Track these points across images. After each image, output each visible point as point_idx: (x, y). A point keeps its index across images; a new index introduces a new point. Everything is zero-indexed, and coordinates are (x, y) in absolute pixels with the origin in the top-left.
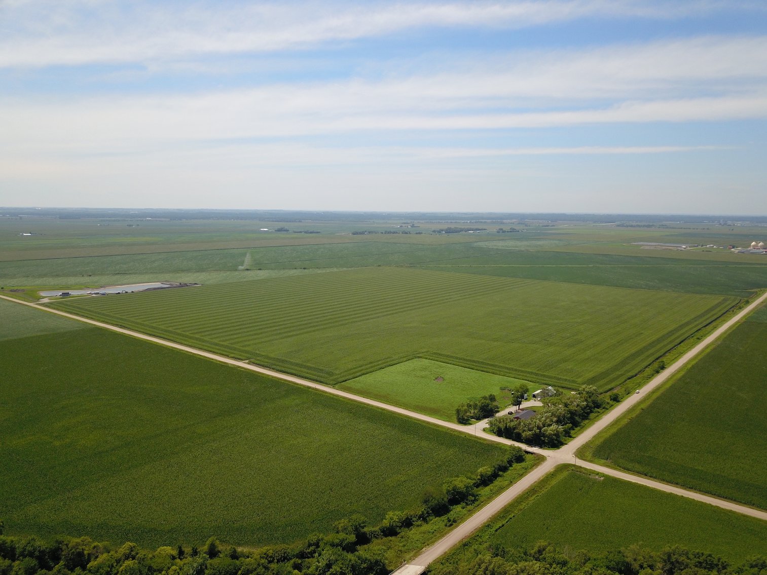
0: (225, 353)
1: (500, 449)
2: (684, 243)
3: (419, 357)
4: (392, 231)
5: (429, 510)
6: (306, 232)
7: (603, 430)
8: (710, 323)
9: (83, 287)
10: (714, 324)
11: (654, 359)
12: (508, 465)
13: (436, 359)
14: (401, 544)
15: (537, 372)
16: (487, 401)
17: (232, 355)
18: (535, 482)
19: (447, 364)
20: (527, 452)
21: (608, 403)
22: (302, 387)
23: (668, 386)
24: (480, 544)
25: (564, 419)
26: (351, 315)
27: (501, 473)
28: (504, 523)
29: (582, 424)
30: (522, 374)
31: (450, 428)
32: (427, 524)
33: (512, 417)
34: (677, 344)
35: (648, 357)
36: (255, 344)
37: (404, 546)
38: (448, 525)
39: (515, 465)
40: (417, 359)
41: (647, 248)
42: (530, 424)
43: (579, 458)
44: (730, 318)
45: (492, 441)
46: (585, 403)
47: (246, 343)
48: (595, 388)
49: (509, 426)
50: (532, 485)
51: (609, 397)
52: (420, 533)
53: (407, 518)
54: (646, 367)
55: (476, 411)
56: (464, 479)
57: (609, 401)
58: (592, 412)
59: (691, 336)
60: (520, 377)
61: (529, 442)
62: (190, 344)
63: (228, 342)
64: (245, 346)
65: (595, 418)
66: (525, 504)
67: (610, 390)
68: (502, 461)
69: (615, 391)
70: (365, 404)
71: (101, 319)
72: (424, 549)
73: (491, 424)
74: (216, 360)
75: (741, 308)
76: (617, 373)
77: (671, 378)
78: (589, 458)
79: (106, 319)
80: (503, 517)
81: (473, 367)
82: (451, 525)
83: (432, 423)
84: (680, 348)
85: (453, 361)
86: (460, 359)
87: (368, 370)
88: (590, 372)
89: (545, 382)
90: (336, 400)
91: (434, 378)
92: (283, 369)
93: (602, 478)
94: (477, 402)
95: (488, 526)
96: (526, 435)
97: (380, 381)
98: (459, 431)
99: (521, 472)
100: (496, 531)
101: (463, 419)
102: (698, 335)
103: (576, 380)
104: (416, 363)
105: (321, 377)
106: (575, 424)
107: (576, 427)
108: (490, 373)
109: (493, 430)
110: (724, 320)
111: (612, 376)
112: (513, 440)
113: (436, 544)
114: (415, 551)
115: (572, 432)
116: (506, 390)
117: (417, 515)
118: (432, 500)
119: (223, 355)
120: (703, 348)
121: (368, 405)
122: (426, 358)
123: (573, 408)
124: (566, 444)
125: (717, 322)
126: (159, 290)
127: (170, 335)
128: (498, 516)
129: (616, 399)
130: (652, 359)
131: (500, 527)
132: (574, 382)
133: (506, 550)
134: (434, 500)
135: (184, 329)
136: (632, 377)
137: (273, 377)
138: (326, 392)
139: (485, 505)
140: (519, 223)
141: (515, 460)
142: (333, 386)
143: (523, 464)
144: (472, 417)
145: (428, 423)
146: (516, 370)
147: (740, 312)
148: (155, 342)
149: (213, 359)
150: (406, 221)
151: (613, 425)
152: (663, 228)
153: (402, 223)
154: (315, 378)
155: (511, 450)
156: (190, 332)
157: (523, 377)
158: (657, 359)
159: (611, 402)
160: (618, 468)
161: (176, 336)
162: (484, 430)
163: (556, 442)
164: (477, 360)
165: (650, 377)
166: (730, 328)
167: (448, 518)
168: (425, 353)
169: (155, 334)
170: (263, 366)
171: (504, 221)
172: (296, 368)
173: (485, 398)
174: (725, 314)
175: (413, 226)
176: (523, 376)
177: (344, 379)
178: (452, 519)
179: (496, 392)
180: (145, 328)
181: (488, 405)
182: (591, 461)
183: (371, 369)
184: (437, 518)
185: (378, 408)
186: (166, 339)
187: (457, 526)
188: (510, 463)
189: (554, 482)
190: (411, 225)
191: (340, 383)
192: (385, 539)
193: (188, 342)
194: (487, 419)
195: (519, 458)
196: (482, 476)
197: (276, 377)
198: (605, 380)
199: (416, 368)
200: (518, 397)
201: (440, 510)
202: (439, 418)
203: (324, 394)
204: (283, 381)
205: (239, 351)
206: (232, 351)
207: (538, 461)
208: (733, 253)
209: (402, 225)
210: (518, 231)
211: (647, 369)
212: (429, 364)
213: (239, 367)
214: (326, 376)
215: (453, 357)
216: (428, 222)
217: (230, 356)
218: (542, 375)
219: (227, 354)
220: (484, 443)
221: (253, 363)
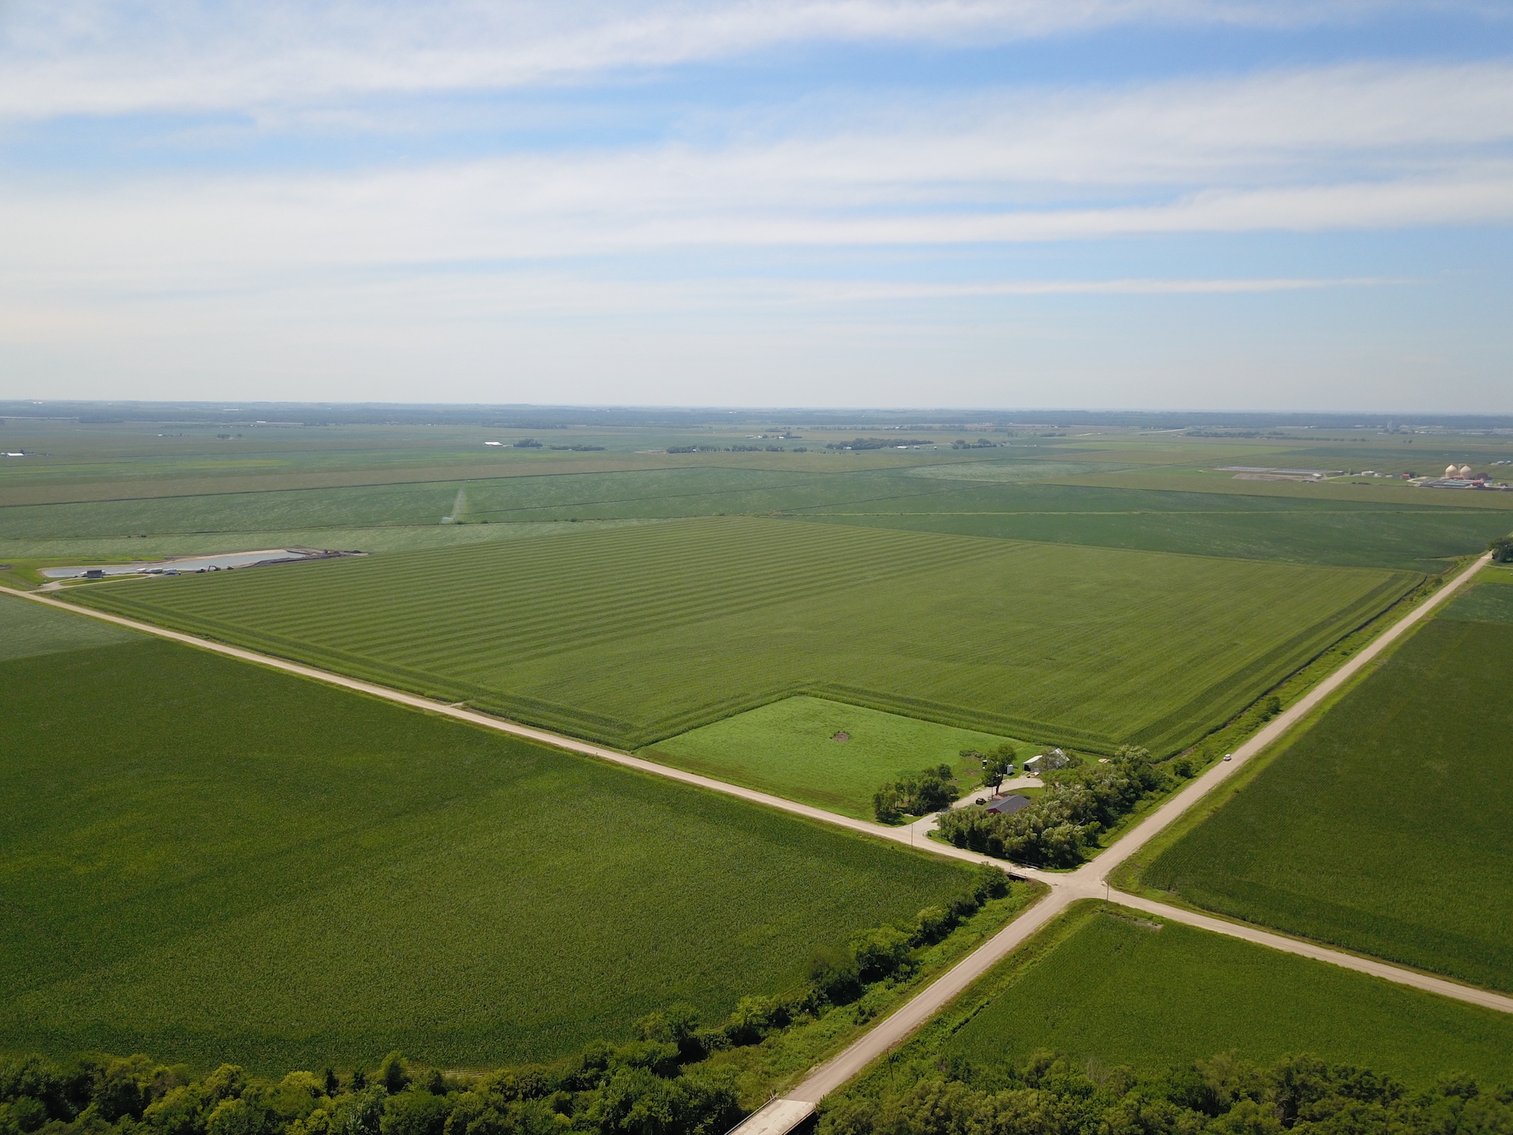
0: (416, 689)
1: (961, 871)
2: (1317, 469)
3: (801, 694)
4: (748, 445)
5: (821, 992)
6: (574, 449)
7: (1160, 832)
8: (1366, 624)
9: (129, 559)
10: (1375, 625)
11: (1259, 694)
12: (977, 903)
13: (835, 696)
14: (769, 1060)
15: (1033, 721)
16: (935, 779)
17: (432, 693)
18: (1031, 935)
19: (856, 707)
20: (1014, 878)
21: (1171, 781)
22: (571, 754)
23: (1285, 746)
24: (923, 1058)
25: (1085, 812)
26: (667, 612)
27: (962, 919)
28: (968, 1016)
29: (1120, 821)
30: (1002, 724)
31: (864, 832)
32: (819, 1019)
33: (983, 809)
34: (1304, 664)
35: (1248, 690)
36: (477, 670)
37: (774, 1063)
38: (859, 1021)
39: (990, 903)
40: (798, 698)
41: (1245, 477)
42: (1019, 821)
43: (1114, 887)
44: (1406, 612)
45: (945, 857)
46: (1125, 781)
47: (457, 669)
48: (1145, 750)
49: (979, 828)
50: (1022, 942)
51: (1172, 769)
52: (806, 1037)
53: (780, 1010)
54: (1245, 709)
55: (913, 799)
56: (892, 931)
57: (1172, 776)
58: (1138, 797)
59: (1331, 648)
60: (998, 730)
61: (1018, 858)
62: (346, 671)
63: (422, 667)
64: (457, 674)
65: (1145, 809)
66: (1009, 979)
67: (1174, 754)
68: (965, 896)
69: (1184, 757)
70: (694, 786)
71: (167, 623)
72: (813, 1069)
73: (943, 822)
74: (399, 703)
75: (1426, 594)
76: (1188, 722)
77: (1292, 731)
78: (1134, 887)
79: (177, 622)
80: (968, 1003)
81: (906, 711)
82: (866, 1021)
83: (826, 822)
84: (1310, 673)
85: (867, 700)
86: (883, 696)
87: (702, 720)
88: (1135, 719)
89: (1048, 740)
90: (639, 779)
91: (831, 735)
92: (532, 719)
93: (1160, 927)
94: (916, 781)
95: (938, 1022)
96: (1011, 843)
97: (725, 741)
98: (879, 837)
99: (1002, 917)
100: (954, 1031)
101: (889, 814)
102: (1345, 646)
103: (1109, 735)
104: (796, 705)
105: (609, 734)
106: (1107, 822)
107: (1109, 827)
108: (940, 723)
109: (946, 836)
110: (1394, 618)
111: (1178, 729)
112: (987, 854)
113: (836, 1058)
114: (794, 1073)
115: (1101, 837)
116: (972, 757)
117: (798, 1004)
118: (828, 973)
119: (413, 692)
120: (1353, 673)
121: (702, 788)
122: (816, 696)
123: (1102, 789)
124: (1090, 861)
125: (1382, 619)
126: (281, 565)
127: (307, 653)
128: (958, 1002)
129: (1187, 773)
130: (1253, 694)
131: (961, 1024)
132: (1105, 739)
133: (974, 1068)
134: (831, 972)
135: (333, 642)
136: (1218, 729)
137: (512, 735)
138: (617, 764)
139: (931, 981)
140: (996, 430)
141: (990, 892)
142: (632, 751)
143: (1006, 901)
144: (906, 811)
145: (819, 822)
146: (991, 717)
147: (1424, 602)
148: (276, 668)
149: (392, 701)
150: (773, 427)
151: (1180, 822)
152: (1277, 438)
153: (767, 431)
154: (597, 736)
155: (981, 874)
156: (347, 647)
157: (1006, 732)
158: (1266, 693)
159: (1176, 779)
160: (1191, 905)
161: (319, 656)
162: (929, 835)
163: (1069, 857)
164: (914, 697)
165: (1251, 730)
166: (1406, 632)
167: (860, 1008)
168: (813, 686)
169: (275, 651)
170: (493, 714)
171: (968, 426)
172: (558, 716)
173: (931, 772)
174: (1397, 606)
175: (788, 436)
176: (1005, 728)
177: (652, 737)
178: (867, 1009)
179: (952, 760)
180: (256, 639)
181: (937, 785)
182: (1138, 894)
183: (707, 719)
184: (838, 1008)
185: (721, 793)
186: (298, 661)
187: (877, 1024)
188: (981, 898)
189: (1066, 935)
190: (785, 434)
191: (647, 745)
192: (736, 1051)
193: (342, 666)
194: (935, 814)
195: (998, 888)
196: (925, 924)
197: (518, 736)
198: (1163, 737)
199: (795, 714)
200: (995, 770)
201: (844, 992)
202: (841, 812)
203: (616, 768)
204: (532, 743)
205: (445, 683)
206: (430, 685)
207: (1035, 895)
208: (1412, 486)
209: (767, 434)
210: (995, 446)
211: (1246, 713)
212: (820, 708)
213: (445, 716)
214: (618, 732)
215: (867, 693)
216: (818, 428)
217: (426, 694)
218: (1041, 727)
219: (421, 690)
220: (928, 861)
221: (473, 708)
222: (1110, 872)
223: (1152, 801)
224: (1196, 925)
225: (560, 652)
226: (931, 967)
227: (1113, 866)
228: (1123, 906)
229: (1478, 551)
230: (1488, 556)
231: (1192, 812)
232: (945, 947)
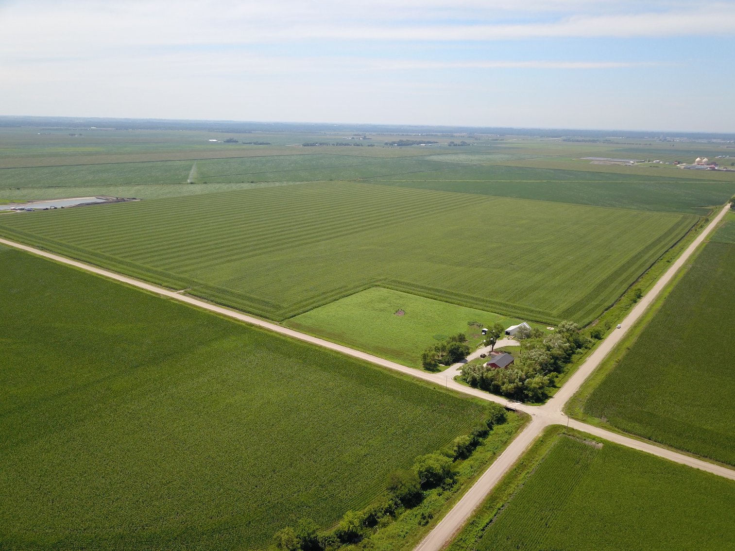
0: (157, 281)
1: (477, 405)
2: (631, 159)
3: (376, 286)
4: (344, 143)
5: (397, 500)
6: (255, 144)
7: (589, 377)
8: (675, 244)
9: (7, 201)
10: (680, 244)
11: (628, 286)
12: (488, 429)
13: (395, 288)
15: (507, 303)
16: (458, 344)
17: (166, 284)
18: (523, 452)
19: (407, 294)
20: (508, 409)
21: (590, 342)
22: (244, 324)
23: (649, 318)
25: (547, 366)
27: (481, 439)
28: (491, 517)
29: (566, 369)
30: (490, 305)
31: (417, 378)
32: (396, 520)
34: (648, 268)
35: (621, 283)
36: (193, 270)
38: (422, 523)
39: (496, 427)
40: (374, 288)
41: (596, 163)
43: (569, 416)
44: (694, 238)
45: (467, 395)
46: (567, 344)
47: (182, 269)
48: (575, 324)
49: (486, 376)
50: (519, 458)
51: (590, 333)
52: (388, 537)
53: (371, 515)
54: (622, 295)
55: (444, 355)
56: (440, 457)
57: (589, 339)
58: (574, 353)
60: (488, 309)
61: (510, 396)
62: (119, 270)
63: (162, 268)
64: (182, 272)
65: (579, 360)
66: (513, 486)
67: (588, 324)
68: (482, 425)
69: (594, 326)
70: (316, 345)
71: (21, 240)
73: (464, 373)
74: (147, 290)
75: (702, 227)
76: (593, 303)
77: (651, 308)
78: (580, 416)
80: (490, 507)
81: (436, 297)
82: (427, 522)
83: (394, 370)
84: (652, 273)
85: (414, 290)
86: (422, 287)
87: (320, 303)
88: (564, 302)
89: (518, 315)
90: (283, 341)
91: (394, 312)
92: (224, 302)
93: (601, 445)
94: (446, 344)
95: (472, 524)
96: (506, 388)
97: (334, 316)
98: (426, 381)
99: (504, 439)
100: (484, 529)
101: (430, 364)
102: (668, 256)
103: (551, 312)
104: (374, 293)
105: (267, 311)
106: (558, 370)
107: (559, 372)
108: (455, 304)
110: (689, 241)
111: (589, 307)
112: (491, 393)
115: (556, 380)
116: (475, 326)
117: (382, 509)
118: (401, 487)
120: (676, 274)
121: (321, 347)
122: (385, 287)
123: (555, 351)
124: (551, 397)
125: (683, 241)
126: (91, 206)
128: (484, 506)
129: (598, 337)
130: (625, 286)
131: (488, 524)
132: (549, 315)
134: (403, 487)
135: (114, 252)
136: (609, 307)
137: (210, 311)
138: (272, 331)
139: (466, 490)
140: (469, 137)
141: (495, 420)
142: (280, 322)
143: (506, 427)
144: (441, 362)
145: (390, 370)
146: (483, 301)
147: (702, 232)
148: (78, 268)
149: (143, 289)
150: (356, 133)
151: (599, 370)
152: (608, 143)
153: (354, 135)
154: (260, 312)
155: (490, 409)
156: (121, 255)
157: (492, 310)
158: (631, 285)
159: (593, 340)
160: (616, 429)
162: (455, 379)
163: (540, 396)
165: (627, 309)
166: (697, 249)
167: (423, 515)
168: (383, 281)
169: (79, 258)
170: (200, 297)
171: (455, 134)
172: (238, 300)
173: (454, 339)
174: (688, 234)
175: (365, 138)
177: (292, 314)
178: (426, 515)
179: (462, 328)
180: (70, 250)
181: (459, 348)
182: (584, 421)
183: (324, 302)
184: (408, 511)
185: (332, 350)
187: (434, 526)
188: (490, 426)
189: (545, 452)
190: (363, 137)
191: (289, 318)
193: (117, 267)
194: (457, 365)
195: (500, 417)
196: (459, 447)
199: (374, 299)
201: (412, 500)
202: (402, 363)
203: (269, 333)
204: (222, 317)
205: (174, 278)
206: (166, 279)
207: (522, 422)
208: (679, 169)
209: (355, 137)
210: (469, 145)
211: (623, 298)
212: (387, 294)
213: (173, 299)
214: (272, 310)
215: (413, 285)
216: (380, 134)
217: (163, 285)
218: (512, 307)
219: (160, 282)
220: (456, 398)
221: (190, 294)
222: (565, 405)
223: (582, 355)
224: (622, 444)
225: (241, 259)
226: (465, 478)
227: (566, 401)
228: (576, 430)
229: (722, 204)
230: (728, 206)
231: (605, 362)
232: (472, 462)
